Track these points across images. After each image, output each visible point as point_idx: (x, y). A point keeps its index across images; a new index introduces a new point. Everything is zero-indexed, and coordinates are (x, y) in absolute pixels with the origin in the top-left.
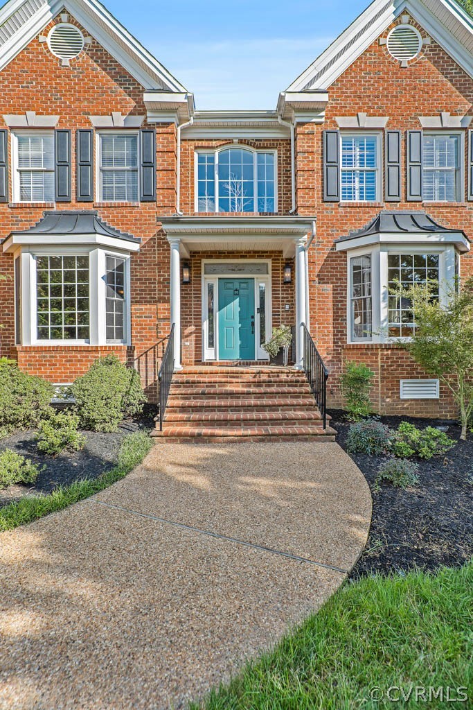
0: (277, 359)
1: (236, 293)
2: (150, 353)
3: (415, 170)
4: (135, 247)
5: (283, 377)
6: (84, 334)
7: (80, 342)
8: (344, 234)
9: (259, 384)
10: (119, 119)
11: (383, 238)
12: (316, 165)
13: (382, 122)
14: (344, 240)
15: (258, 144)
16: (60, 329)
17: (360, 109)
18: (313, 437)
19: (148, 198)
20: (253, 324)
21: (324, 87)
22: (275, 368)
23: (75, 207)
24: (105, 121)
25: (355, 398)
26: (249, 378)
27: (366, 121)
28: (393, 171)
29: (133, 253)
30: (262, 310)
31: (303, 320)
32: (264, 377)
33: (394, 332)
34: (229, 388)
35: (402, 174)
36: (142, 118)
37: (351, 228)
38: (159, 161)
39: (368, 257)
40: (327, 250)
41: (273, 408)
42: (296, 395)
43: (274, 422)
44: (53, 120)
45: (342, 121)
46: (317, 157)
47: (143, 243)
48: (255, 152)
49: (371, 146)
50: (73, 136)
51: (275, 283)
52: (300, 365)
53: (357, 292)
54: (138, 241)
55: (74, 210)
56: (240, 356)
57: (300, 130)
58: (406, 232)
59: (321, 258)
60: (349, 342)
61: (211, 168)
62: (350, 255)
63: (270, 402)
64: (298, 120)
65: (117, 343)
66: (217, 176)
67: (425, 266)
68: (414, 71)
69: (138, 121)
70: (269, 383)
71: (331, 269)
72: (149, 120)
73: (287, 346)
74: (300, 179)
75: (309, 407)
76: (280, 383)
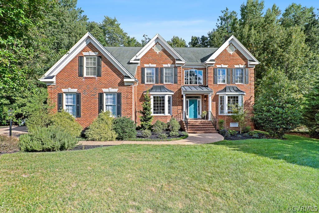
0: (203, 118)
1: (193, 103)
2: (176, 117)
3: (234, 77)
4: (173, 94)
5: (206, 122)
6: (164, 113)
7: (162, 115)
8: (218, 91)
9: (202, 123)
10: (169, 65)
11: (227, 93)
12: (212, 76)
13: (226, 66)
14: (218, 92)
15: (198, 69)
16: (158, 112)
17: (222, 63)
18: (214, 133)
19: (176, 82)
20: (197, 110)
21: (214, 58)
22: (203, 120)
23: (159, 84)
24: (166, 66)
25: (221, 126)
26: (199, 122)
27: (223, 66)
28: (229, 77)
29: (172, 95)
30: (199, 107)
31: (210, 110)
32: (202, 122)
33: (229, 113)
34: (196, 124)
35: (231, 77)
36: (174, 65)
37: (220, 90)
38: (178, 75)
39: (224, 96)
40: (215, 94)
41: (206, 128)
42: (210, 126)
43: (207, 130)
44: (155, 65)
45: (218, 66)
46: (212, 74)
47: (175, 92)
48: (198, 71)
49: (224, 71)
50: (159, 69)
51: (202, 101)
52: (209, 120)
53: (221, 104)
54: (173, 92)
55: (159, 85)
56: (194, 117)
57: (209, 68)
58: (231, 92)
59: (213, 96)
60: (219, 115)
61: (188, 74)
62: (219, 96)
63: (205, 127)
64: (208, 66)
65: (169, 115)
66: (189, 76)
67: (235, 99)
68: (233, 56)
69: (173, 66)
70: (204, 123)
71: (215, 99)
72: (176, 66)
73: (206, 115)
74: (209, 79)
75: (213, 128)
76: (206, 123)
